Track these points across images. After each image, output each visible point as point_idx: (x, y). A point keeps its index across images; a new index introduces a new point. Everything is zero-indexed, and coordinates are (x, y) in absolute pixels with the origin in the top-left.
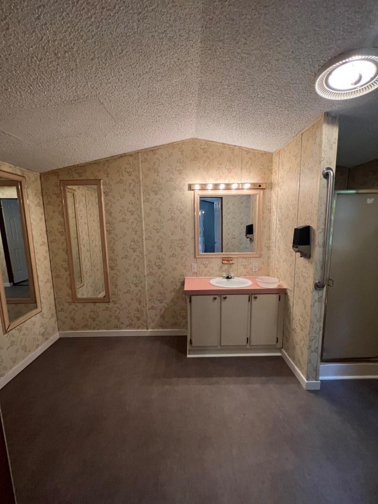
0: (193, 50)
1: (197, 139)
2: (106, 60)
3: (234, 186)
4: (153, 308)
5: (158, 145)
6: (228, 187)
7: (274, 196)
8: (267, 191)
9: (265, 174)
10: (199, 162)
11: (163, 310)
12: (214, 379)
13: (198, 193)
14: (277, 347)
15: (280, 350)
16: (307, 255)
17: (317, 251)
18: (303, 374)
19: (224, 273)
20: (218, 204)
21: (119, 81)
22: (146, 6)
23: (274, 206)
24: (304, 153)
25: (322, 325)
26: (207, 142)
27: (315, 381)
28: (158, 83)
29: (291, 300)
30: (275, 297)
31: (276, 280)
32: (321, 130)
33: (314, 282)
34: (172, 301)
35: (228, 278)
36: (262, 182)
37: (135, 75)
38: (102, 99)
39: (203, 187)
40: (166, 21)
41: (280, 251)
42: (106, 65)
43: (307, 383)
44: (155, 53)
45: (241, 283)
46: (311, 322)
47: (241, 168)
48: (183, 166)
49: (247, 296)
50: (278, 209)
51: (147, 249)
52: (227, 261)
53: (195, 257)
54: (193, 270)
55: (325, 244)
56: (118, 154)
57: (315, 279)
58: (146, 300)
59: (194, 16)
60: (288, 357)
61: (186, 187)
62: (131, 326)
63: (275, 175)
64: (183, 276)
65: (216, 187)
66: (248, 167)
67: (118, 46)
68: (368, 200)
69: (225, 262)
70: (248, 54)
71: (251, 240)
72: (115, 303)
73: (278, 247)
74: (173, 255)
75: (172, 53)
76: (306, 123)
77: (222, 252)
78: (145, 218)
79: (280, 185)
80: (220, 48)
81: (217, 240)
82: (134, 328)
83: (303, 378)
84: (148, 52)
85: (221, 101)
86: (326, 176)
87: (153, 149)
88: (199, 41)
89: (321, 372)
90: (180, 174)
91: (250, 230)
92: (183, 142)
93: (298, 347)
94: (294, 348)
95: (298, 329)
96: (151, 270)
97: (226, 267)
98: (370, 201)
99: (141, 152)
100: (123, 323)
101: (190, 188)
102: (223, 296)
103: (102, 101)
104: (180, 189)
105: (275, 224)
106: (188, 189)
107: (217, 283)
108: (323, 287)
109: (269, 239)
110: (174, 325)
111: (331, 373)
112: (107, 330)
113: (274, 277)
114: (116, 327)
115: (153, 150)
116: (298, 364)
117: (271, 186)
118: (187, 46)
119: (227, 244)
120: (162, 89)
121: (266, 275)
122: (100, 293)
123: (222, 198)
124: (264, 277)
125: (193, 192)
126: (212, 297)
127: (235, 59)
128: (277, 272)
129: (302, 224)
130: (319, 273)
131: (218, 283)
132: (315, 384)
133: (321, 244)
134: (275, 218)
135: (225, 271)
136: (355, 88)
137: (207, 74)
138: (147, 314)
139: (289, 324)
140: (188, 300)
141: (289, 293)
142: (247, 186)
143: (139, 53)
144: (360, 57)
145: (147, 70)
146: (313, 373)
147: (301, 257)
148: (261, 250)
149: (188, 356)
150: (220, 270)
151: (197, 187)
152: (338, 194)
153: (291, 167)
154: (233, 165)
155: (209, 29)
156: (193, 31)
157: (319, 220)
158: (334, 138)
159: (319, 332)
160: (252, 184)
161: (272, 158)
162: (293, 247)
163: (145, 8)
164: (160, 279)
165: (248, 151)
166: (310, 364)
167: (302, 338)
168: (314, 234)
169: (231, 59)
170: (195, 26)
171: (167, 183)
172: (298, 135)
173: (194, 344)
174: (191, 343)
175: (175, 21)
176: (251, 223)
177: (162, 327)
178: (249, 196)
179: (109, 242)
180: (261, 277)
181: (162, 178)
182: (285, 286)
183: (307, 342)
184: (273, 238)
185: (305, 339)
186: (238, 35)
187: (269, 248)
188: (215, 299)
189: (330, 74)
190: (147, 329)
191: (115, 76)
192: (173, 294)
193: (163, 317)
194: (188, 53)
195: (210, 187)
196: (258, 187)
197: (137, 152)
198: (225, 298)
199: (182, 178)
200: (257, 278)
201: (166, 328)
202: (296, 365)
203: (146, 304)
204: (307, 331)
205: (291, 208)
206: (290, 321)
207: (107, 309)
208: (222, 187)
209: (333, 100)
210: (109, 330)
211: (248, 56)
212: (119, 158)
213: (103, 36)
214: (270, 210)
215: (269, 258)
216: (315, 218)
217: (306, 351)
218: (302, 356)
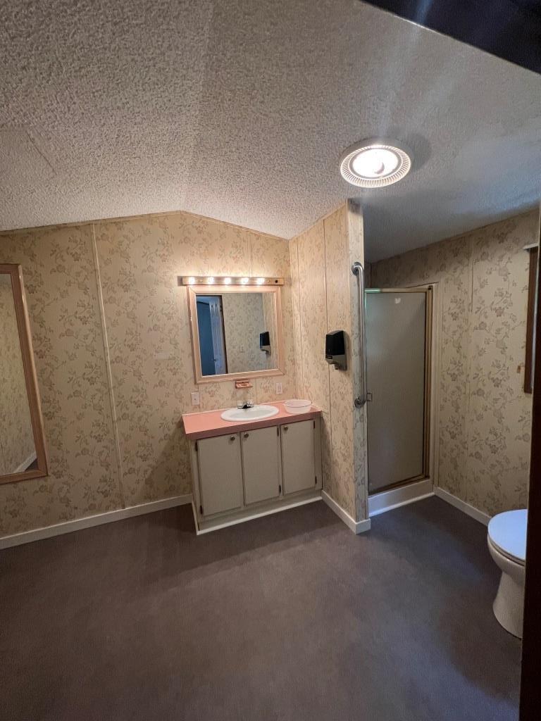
0: (191, 93)
1: (186, 213)
2: (50, 75)
3: (244, 281)
4: (131, 471)
5: (126, 215)
6: (235, 281)
7: (295, 295)
8: (286, 288)
9: (282, 267)
10: (193, 246)
11: (149, 472)
12: (242, 555)
13: (194, 290)
14: (316, 489)
15: (319, 492)
16: (342, 367)
17: (354, 361)
18: (352, 516)
19: (240, 401)
20: (216, 305)
21: (69, 110)
22: (128, 17)
23: (296, 308)
24: (328, 243)
25: (366, 450)
26: (202, 218)
27: (365, 521)
28: (135, 127)
29: (328, 424)
30: (309, 424)
31: (307, 402)
32: (346, 219)
33: (354, 398)
34: (164, 453)
35: (245, 407)
36: (279, 277)
37: (98, 107)
38: (33, 132)
39: (201, 281)
40: (156, 45)
41: (308, 364)
42: (48, 82)
43: (357, 526)
44: (135, 83)
45: (264, 412)
46: (355, 447)
47: (252, 257)
48: (167, 250)
49: (275, 429)
50: (302, 311)
51: (115, 377)
52: (242, 384)
53: (195, 383)
54: (194, 403)
55: (361, 352)
56: (53, 223)
57: (354, 395)
58: (118, 461)
59: (197, 50)
60: (330, 498)
61: (175, 282)
62: (92, 509)
63: (295, 268)
64: (179, 413)
65: (219, 281)
66: (259, 256)
67: (73, 60)
68: (396, 300)
69: (240, 386)
70: (264, 115)
71: (268, 353)
72: (58, 475)
73: (306, 360)
74: (161, 383)
75: (162, 89)
76: (328, 208)
77: (227, 372)
78: (108, 328)
79: (301, 281)
80: (229, 100)
81: (218, 356)
82: (99, 511)
83: (351, 520)
84: (123, 80)
85: (225, 166)
86: (356, 272)
87: (115, 220)
88: (201, 83)
89: (370, 507)
90: (164, 261)
91: (265, 339)
92: (166, 216)
93: (342, 485)
94: (337, 485)
95: (340, 460)
96: (124, 411)
97: (241, 392)
98: (398, 301)
99: (96, 224)
100: (76, 508)
101: (181, 281)
102: (243, 434)
103: (32, 136)
104: (165, 283)
105: (299, 330)
106: (179, 283)
107: (231, 416)
108: (364, 402)
109: (293, 349)
110: (169, 492)
111: (381, 505)
112: (44, 526)
113: (303, 399)
114: (65, 517)
115: (118, 223)
116: (344, 504)
117: (290, 282)
118: (183, 85)
119: (233, 361)
120: (141, 135)
121: (293, 398)
122: (18, 464)
123: (220, 297)
124: (292, 400)
125: (185, 287)
126: (227, 437)
127: (247, 117)
128: (307, 391)
129: (333, 329)
130: (358, 388)
131: (234, 416)
132: (366, 523)
133: (357, 353)
134: (298, 322)
135: (240, 399)
136: (378, 177)
137: (209, 129)
138: (120, 483)
139: (329, 455)
140: (193, 447)
141: (325, 417)
142: (260, 281)
143: (110, 77)
144: (381, 146)
145: (119, 104)
146: (362, 511)
147: (336, 369)
148: (285, 365)
149: (199, 533)
150: (233, 397)
151: (192, 281)
152: (368, 293)
153: (313, 259)
154: (239, 253)
155: (216, 72)
156: (193, 68)
157: (352, 324)
158: (360, 229)
159: (364, 459)
160: (267, 279)
161: (288, 247)
162: (327, 357)
163: (125, 19)
164: (142, 423)
165: (258, 235)
166: (358, 501)
167: (346, 471)
168: (349, 340)
169: (242, 115)
170: (196, 62)
171: (144, 273)
172: (320, 221)
173: (205, 513)
174: (201, 511)
175: (169, 48)
176: (265, 331)
177: (148, 497)
178: (260, 294)
179: (41, 372)
180: (288, 401)
181: (135, 267)
182: (319, 408)
183: (352, 474)
184: (298, 348)
185: (350, 470)
186: (254, 90)
187: (294, 362)
188: (233, 439)
189: (355, 157)
190: (124, 507)
191: (62, 102)
192: (164, 444)
193: (149, 482)
194: (183, 95)
195: (211, 281)
196: (274, 282)
197: (89, 224)
198: (246, 436)
199: (168, 268)
200: (284, 403)
201: (156, 498)
202: (342, 506)
203: (119, 467)
204: (350, 460)
205: (318, 310)
206: (329, 451)
207: (42, 488)
208: (227, 281)
209: (357, 187)
210: (49, 525)
211: (265, 118)
212: (53, 230)
213: (48, 38)
214: (291, 313)
215: (294, 374)
216: (348, 321)
217: (352, 486)
218: (348, 493)
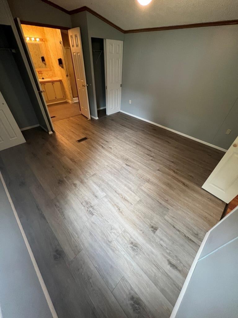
7: (49, 45)
9: (43, 35)
14: (64, 98)
16: (63, 67)
19: (41, 77)
29: (63, 82)
30: (59, 83)
35: (43, 79)
36: (43, 38)
49: (51, 83)
57: (66, 74)
69: (40, 73)
71: (45, 64)
79: (49, 41)
91: (43, 59)
108: (68, 76)
109: (52, 63)
113: (57, 76)
116: (69, 100)
117: (46, 40)
133: (65, 64)
134: (51, 54)
146: (72, 100)
160: (39, 39)
162: (59, 65)
168: (62, 61)
182: (61, 79)
187: (53, 67)
198: (45, 84)
208: (28, 38)
214: (49, 51)
215: (54, 70)
216: (61, 56)
